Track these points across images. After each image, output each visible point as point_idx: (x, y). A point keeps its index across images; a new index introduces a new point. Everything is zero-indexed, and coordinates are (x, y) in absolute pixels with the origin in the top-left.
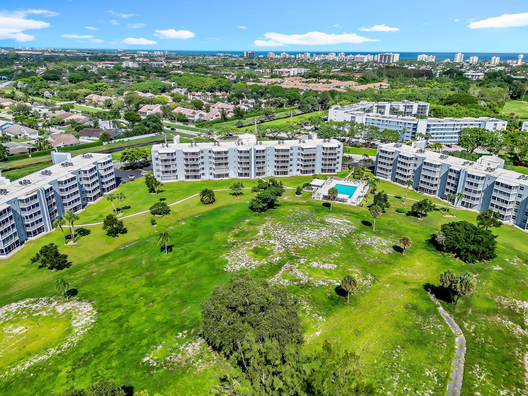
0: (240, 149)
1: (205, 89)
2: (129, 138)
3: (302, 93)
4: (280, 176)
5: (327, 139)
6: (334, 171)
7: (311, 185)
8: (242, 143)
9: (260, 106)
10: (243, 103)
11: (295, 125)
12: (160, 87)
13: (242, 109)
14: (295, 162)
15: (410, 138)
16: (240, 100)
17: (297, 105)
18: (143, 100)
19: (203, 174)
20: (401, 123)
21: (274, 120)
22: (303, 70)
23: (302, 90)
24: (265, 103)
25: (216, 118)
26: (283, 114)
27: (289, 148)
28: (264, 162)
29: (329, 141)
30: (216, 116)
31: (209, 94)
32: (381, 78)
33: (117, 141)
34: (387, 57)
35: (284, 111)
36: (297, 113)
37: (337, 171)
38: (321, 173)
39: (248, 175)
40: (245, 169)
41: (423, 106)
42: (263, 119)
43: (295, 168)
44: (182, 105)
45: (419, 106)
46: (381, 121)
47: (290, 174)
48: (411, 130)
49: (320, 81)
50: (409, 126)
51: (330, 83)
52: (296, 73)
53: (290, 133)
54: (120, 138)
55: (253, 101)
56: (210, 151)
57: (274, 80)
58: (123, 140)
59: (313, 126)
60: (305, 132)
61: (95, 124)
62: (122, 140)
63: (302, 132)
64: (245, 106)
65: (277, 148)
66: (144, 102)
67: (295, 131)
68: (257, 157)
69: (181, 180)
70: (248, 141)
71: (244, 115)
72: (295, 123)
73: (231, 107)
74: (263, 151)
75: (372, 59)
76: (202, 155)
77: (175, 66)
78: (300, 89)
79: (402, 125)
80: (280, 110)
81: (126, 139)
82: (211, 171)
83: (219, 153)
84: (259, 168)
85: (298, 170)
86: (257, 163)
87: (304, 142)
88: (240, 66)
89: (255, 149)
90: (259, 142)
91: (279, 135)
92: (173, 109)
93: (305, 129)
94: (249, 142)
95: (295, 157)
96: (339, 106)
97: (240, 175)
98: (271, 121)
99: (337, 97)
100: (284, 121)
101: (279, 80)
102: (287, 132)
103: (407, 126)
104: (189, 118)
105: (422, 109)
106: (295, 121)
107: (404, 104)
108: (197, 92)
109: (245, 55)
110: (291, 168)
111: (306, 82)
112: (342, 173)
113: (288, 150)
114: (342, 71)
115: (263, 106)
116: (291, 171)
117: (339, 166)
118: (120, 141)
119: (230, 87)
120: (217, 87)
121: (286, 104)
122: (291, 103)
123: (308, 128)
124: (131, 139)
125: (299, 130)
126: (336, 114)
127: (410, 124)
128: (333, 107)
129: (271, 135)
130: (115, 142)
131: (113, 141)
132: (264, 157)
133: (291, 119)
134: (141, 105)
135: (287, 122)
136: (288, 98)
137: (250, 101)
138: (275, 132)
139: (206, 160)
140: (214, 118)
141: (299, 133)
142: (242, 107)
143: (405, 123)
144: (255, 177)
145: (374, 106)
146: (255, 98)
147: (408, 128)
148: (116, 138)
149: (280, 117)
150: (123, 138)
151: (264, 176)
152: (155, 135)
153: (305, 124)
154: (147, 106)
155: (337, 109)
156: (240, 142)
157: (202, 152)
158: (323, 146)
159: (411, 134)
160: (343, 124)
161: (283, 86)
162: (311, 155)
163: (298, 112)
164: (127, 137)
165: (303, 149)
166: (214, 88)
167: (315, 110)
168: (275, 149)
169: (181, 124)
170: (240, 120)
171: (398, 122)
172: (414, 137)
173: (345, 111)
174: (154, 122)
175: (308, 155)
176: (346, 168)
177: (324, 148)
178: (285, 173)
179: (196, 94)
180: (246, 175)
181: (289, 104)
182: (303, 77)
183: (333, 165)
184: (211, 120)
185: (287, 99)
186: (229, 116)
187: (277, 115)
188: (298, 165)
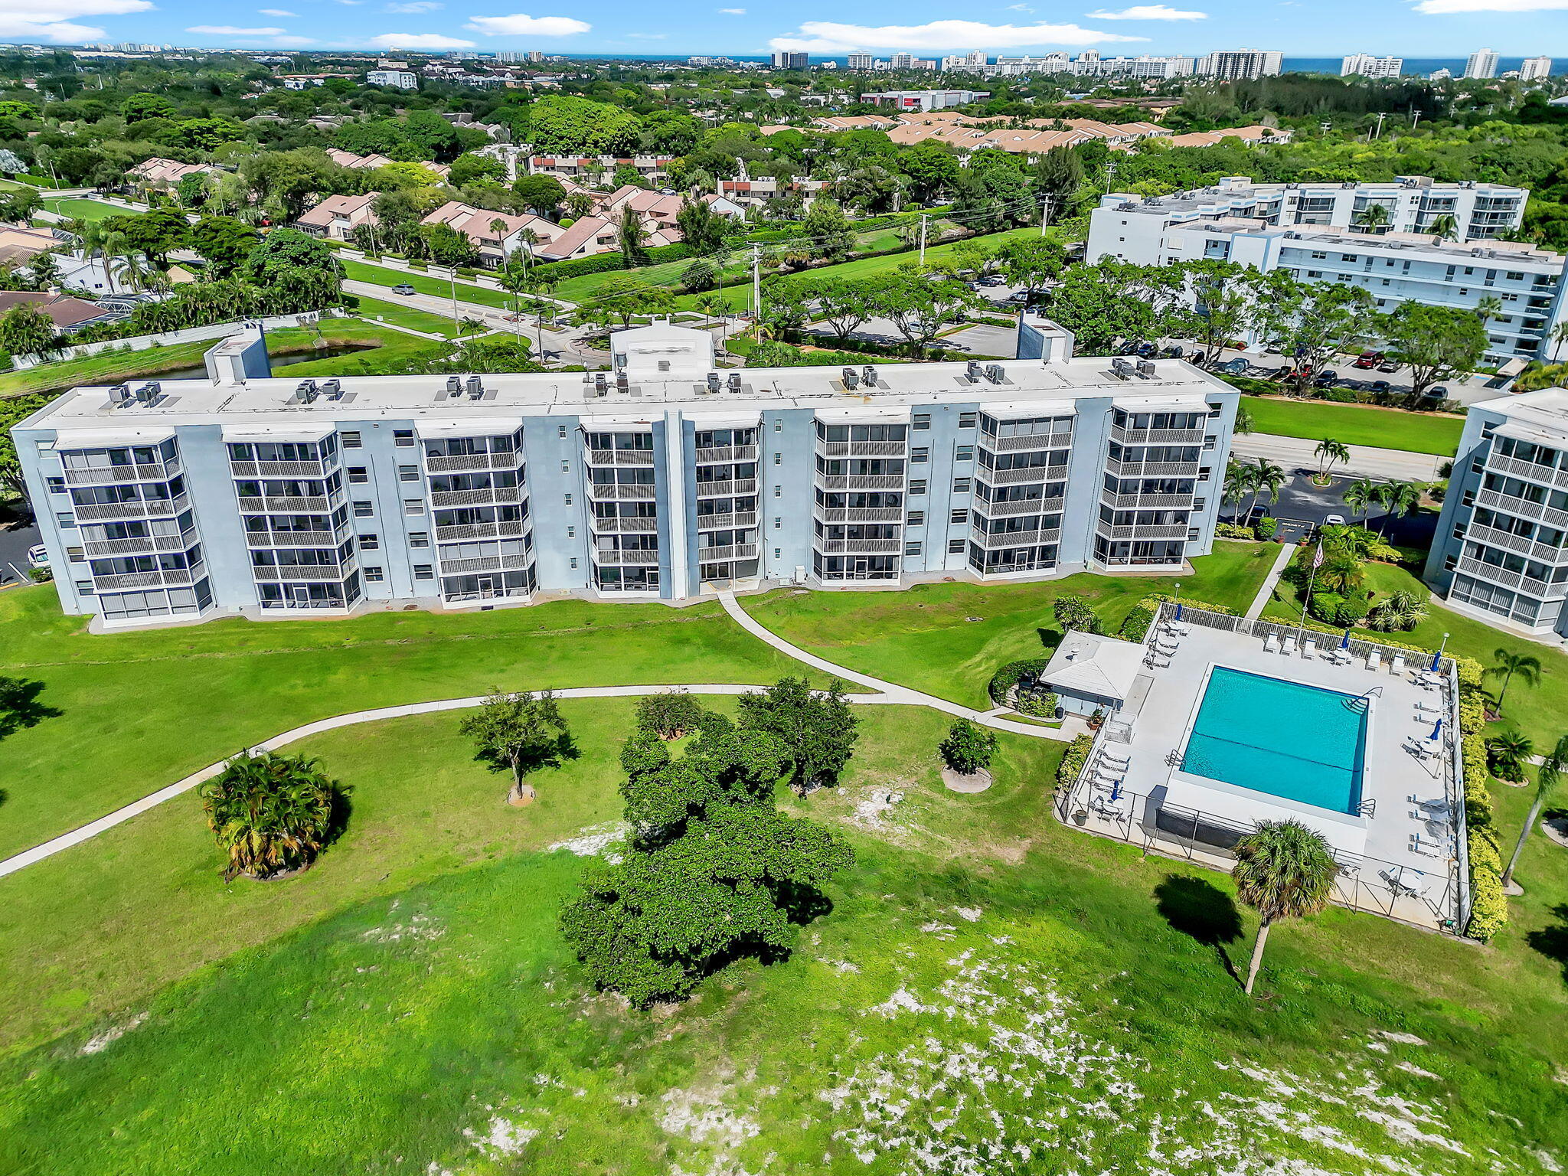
0: (596, 423)
1: (596, 143)
2: (158, 338)
3: (964, 161)
4: (844, 583)
5: (1133, 360)
6: (1173, 552)
7: (1048, 687)
8: (623, 384)
9: (798, 204)
10: (732, 195)
11: (938, 279)
12: (436, 140)
13: (716, 215)
14: (939, 500)
15: (1511, 346)
16: (720, 183)
17: (944, 204)
18: (320, 176)
19: (375, 573)
20: (1469, 271)
21: (849, 259)
22: (965, 96)
23: (963, 151)
24: (817, 193)
25: (604, 248)
26: (885, 237)
27: (904, 416)
28: (747, 504)
29: (1144, 372)
30: (600, 241)
31: (609, 161)
32: (1251, 115)
33: (94, 349)
34: (1243, 61)
35: (891, 223)
36: (944, 235)
37: (1191, 550)
38: (1094, 565)
39: (654, 579)
40: (631, 543)
41: (1498, 201)
42: (803, 256)
43: (936, 532)
44: (470, 195)
45: (1481, 201)
46: (1361, 263)
47: (910, 572)
48: (1518, 311)
49: (1029, 123)
50: (1512, 287)
51: (1068, 129)
52: (940, 105)
53: (911, 318)
54: (111, 335)
55: (770, 185)
56: (404, 436)
57: (861, 122)
58: (128, 349)
59: (1019, 287)
60: (986, 314)
61: (40, 271)
62: (118, 344)
63: (972, 313)
64: (739, 204)
65: (832, 414)
66: (324, 182)
67: (937, 307)
68: (705, 474)
69: (233, 610)
70: (664, 366)
71: (728, 240)
72: (937, 270)
73: (672, 204)
74: (743, 436)
75: (1191, 71)
76: (348, 458)
77: (542, 87)
78: (957, 145)
79: (1476, 283)
80: (877, 221)
81: (141, 343)
82: (420, 556)
83: (457, 446)
84: (719, 540)
85: (956, 547)
86: (707, 508)
87: (995, 376)
88: (753, 85)
89: (686, 426)
90: (724, 375)
91: (863, 328)
92: (427, 214)
93: (985, 302)
94: (673, 371)
95: (939, 471)
96: (1136, 199)
97: (606, 576)
98: (836, 263)
99: (1108, 172)
100: (889, 265)
101: (881, 122)
102: (900, 315)
103: (1501, 286)
104: (484, 250)
105: (1494, 216)
106: (939, 261)
107: (1419, 193)
108: (567, 153)
109: (778, 63)
110: (914, 534)
111: (980, 126)
112: (1221, 569)
113: (898, 432)
114: (1100, 96)
115: (808, 203)
116: (914, 550)
117: (1205, 521)
118: (108, 352)
119: (694, 140)
120: (647, 139)
121: (903, 197)
122: (922, 193)
123: (999, 293)
124: (168, 339)
125: (959, 303)
126: (1123, 231)
127: (1519, 276)
128: (1110, 202)
129: (824, 327)
130: (82, 358)
131: (70, 354)
132: (746, 472)
133: (922, 257)
134: (314, 197)
135: (904, 268)
136: (911, 174)
137: (756, 186)
138: (843, 313)
139: (382, 487)
140: (593, 249)
141: (959, 319)
142: (722, 205)
143: (1491, 274)
144: (693, 589)
145: (1286, 200)
146: (779, 173)
147: (1505, 296)
148: (85, 336)
149: (877, 249)
150: (126, 335)
151: (752, 585)
152: (296, 324)
153: (984, 279)
154: (335, 202)
155: (1127, 207)
156: (611, 377)
157: (353, 439)
158: (1120, 403)
159: (1517, 325)
160: (1169, 276)
161: (895, 137)
162: (1038, 460)
163: (949, 228)
164: (143, 329)
165: (989, 424)
166: (635, 143)
167: (1016, 224)
168: (821, 426)
169: (446, 274)
170: (703, 260)
171: (1451, 269)
172: (1533, 344)
173: (1169, 218)
174: (296, 261)
175: (1019, 461)
176: (1238, 530)
177: (1120, 417)
178: (882, 568)
179: (560, 161)
180: (641, 577)
181: (914, 200)
182: (967, 113)
183: (1169, 518)
184: (575, 256)
185: (908, 180)
186: (659, 240)
187: (862, 241)
188: (959, 517)
